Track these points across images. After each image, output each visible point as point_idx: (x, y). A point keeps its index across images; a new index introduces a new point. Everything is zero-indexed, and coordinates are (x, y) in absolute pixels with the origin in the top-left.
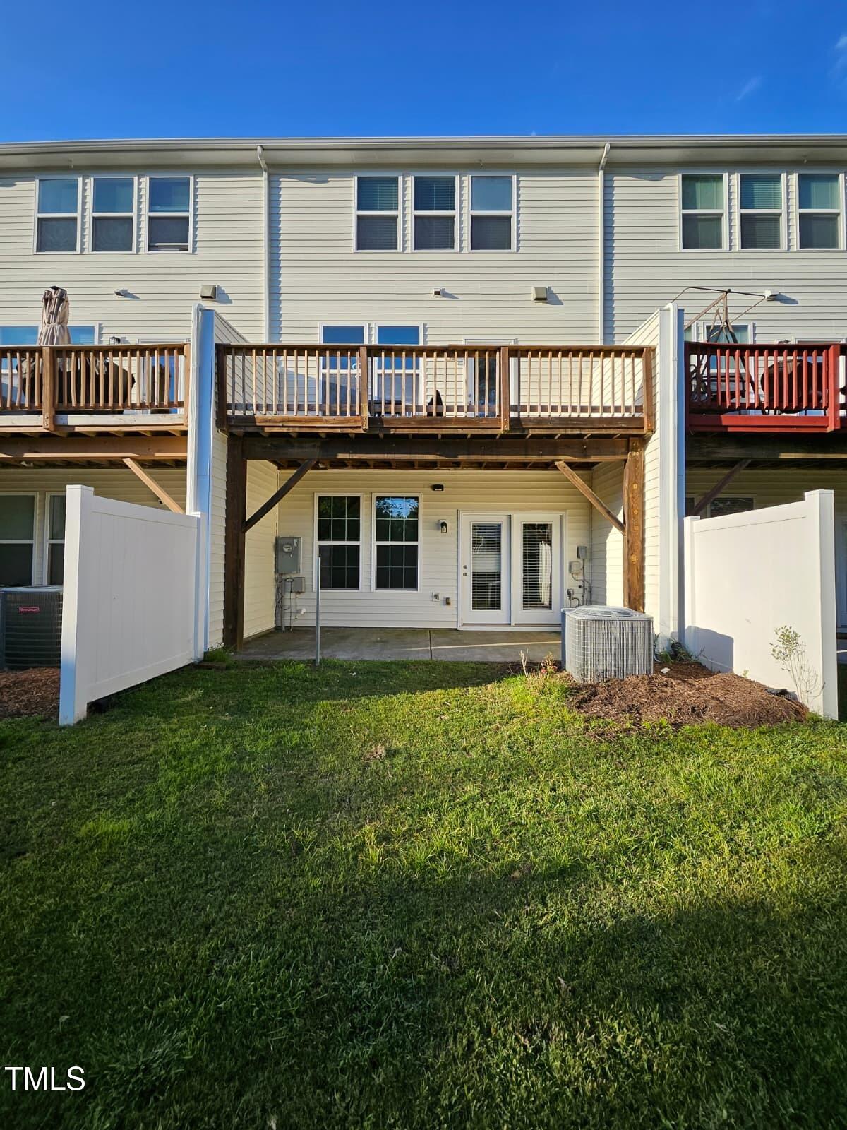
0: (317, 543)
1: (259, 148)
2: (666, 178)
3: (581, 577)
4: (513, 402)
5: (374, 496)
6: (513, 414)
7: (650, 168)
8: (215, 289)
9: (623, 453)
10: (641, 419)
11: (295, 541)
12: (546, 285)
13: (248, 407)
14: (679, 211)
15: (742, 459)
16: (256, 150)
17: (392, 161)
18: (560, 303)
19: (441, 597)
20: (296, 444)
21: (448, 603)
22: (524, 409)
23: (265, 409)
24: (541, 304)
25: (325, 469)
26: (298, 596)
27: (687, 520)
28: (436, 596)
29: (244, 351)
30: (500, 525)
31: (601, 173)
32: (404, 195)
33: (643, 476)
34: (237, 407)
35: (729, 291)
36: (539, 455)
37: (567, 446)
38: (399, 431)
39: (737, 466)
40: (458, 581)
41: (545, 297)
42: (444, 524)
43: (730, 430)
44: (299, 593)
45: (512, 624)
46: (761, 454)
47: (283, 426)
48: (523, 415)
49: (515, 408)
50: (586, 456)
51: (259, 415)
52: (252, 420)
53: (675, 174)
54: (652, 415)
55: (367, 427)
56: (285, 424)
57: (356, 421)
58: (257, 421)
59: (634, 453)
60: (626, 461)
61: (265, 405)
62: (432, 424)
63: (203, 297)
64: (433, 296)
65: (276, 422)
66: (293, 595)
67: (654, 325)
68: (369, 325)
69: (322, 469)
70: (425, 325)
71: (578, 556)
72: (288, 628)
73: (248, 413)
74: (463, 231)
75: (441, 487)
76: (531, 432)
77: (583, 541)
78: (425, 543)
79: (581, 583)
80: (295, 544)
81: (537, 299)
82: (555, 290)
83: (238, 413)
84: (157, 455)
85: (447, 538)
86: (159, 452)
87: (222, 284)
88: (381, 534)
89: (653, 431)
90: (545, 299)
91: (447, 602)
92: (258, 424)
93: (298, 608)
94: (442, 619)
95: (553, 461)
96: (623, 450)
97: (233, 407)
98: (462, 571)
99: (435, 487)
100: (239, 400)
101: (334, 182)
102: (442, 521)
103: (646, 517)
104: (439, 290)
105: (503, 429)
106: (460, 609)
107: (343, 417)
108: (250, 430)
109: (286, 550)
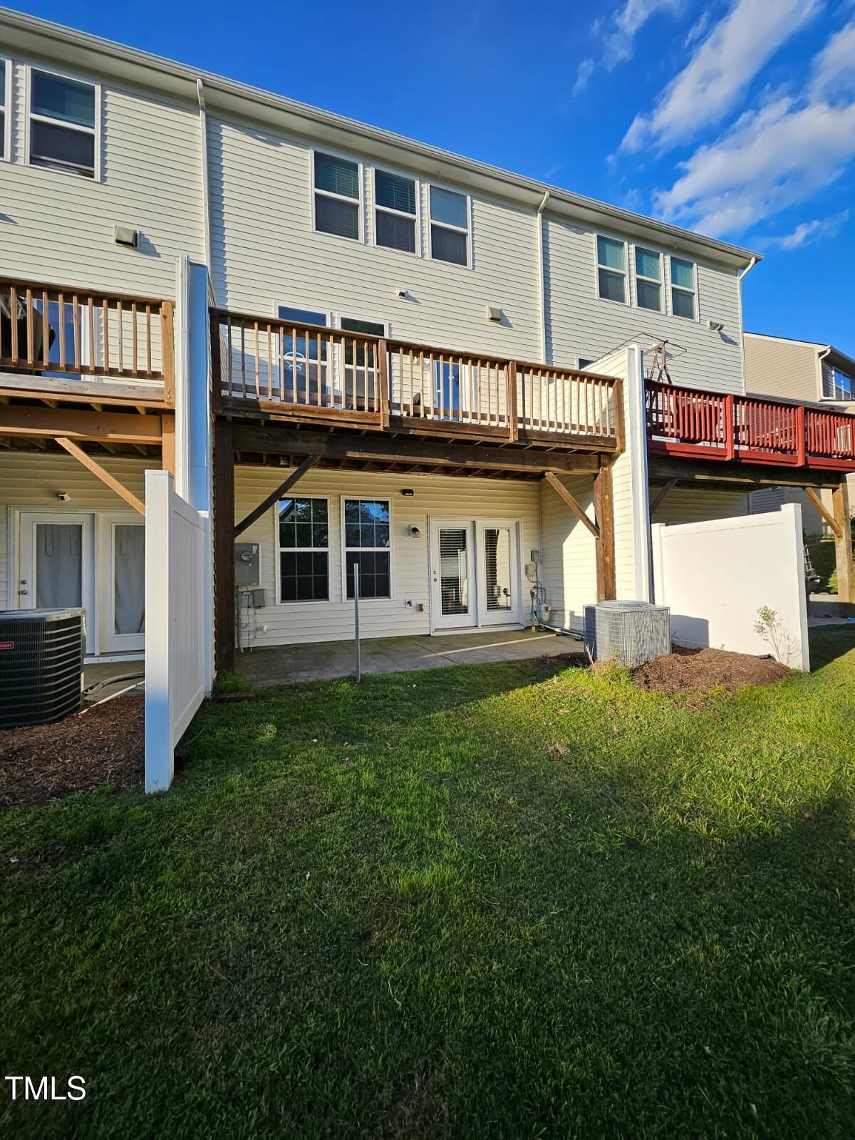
0: (279, 550)
1: (199, 81)
2: (586, 234)
3: (535, 579)
4: (520, 415)
5: (343, 499)
6: (520, 426)
7: (576, 223)
8: (136, 235)
9: (596, 468)
10: (614, 440)
11: (254, 548)
12: (498, 307)
13: (250, 389)
14: (596, 266)
15: (672, 478)
16: (196, 82)
17: (352, 145)
18: (510, 326)
19: (414, 604)
20: (300, 437)
21: (421, 610)
22: (528, 422)
23: (270, 393)
24: (494, 324)
25: (288, 466)
26: (258, 611)
27: (655, 526)
28: (409, 603)
29: (243, 321)
30: (464, 531)
31: (539, 215)
32: (365, 186)
33: (611, 488)
34: (235, 387)
35: (667, 342)
36: (534, 465)
37: (555, 459)
38: (417, 432)
39: (669, 483)
40: (429, 586)
41: (498, 318)
42: (415, 530)
43: (671, 454)
44: (260, 607)
45: (480, 626)
46: (685, 475)
47: (293, 416)
48: (528, 427)
49: (521, 420)
50: (569, 469)
51: (262, 399)
52: (255, 404)
53: (592, 233)
54: (623, 437)
55: (387, 425)
56: (296, 414)
57: (374, 418)
58: (261, 406)
59: (605, 469)
60: (596, 475)
61: (270, 389)
62: (451, 428)
63: (118, 241)
64: (397, 296)
65: (284, 410)
66: (251, 611)
67: (620, 360)
68: (332, 314)
69: (283, 466)
70: (390, 324)
71: (532, 559)
72: (247, 650)
73: (249, 396)
74: (424, 238)
75: (411, 491)
76: (534, 444)
77: (535, 546)
78: (396, 547)
79: (534, 584)
80: (254, 552)
81: (491, 319)
82: (506, 313)
83: (235, 394)
84: (112, 436)
85: (418, 543)
86: (113, 432)
87: (145, 231)
88: (351, 540)
89: (623, 450)
90: (498, 320)
91: (420, 608)
92: (262, 410)
93: (258, 625)
94: (416, 625)
95: (544, 472)
96: (596, 465)
97: (230, 387)
98: (433, 576)
99: (404, 492)
100: (237, 379)
101: (287, 149)
102: (413, 527)
103: (615, 524)
104: (404, 291)
105: (512, 439)
106: (432, 614)
107: (360, 413)
108: (251, 416)
109: (245, 558)
